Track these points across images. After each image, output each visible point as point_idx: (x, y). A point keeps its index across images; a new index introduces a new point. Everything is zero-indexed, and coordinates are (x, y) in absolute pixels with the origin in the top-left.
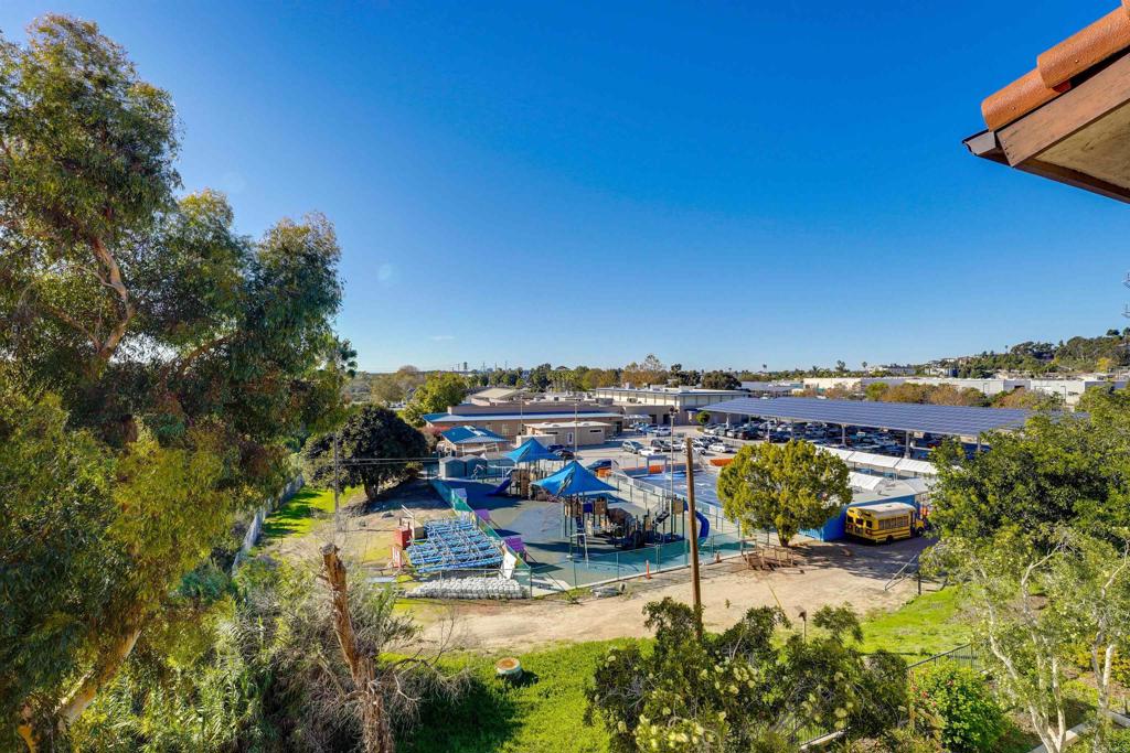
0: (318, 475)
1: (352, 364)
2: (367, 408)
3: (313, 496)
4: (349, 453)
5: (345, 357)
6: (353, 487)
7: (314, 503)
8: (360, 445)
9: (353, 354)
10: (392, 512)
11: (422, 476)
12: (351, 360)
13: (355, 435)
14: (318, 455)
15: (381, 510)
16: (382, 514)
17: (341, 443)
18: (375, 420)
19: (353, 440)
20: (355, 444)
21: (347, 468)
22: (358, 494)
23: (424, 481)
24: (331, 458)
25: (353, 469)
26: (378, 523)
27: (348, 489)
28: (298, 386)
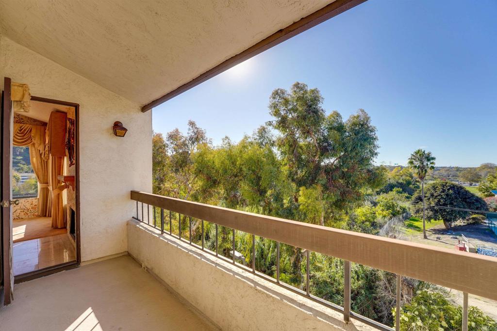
0: (417, 211)
1: (432, 163)
2: (444, 184)
3: (417, 221)
4: (433, 204)
5: (429, 160)
6: (435, 220)
7: (416, 224)
8: (439, 201)
9: (433, 159)
10: (458, 237)
11: (485, 223)
12: (432, 161)
13: (436, 196)
14: (417, 203)
15: (452, 234)
16: (452, 236)
17: (429, 199)
18: (448, 190)
19: (435, 198)
20: (436, 200)
21: (432, 210)
22: (440, 224)
23: (486, 226)
24: (424, 205)
25: (436, 212)
26: (448, 240)
27: (432, 221)
28: (369, 171)
